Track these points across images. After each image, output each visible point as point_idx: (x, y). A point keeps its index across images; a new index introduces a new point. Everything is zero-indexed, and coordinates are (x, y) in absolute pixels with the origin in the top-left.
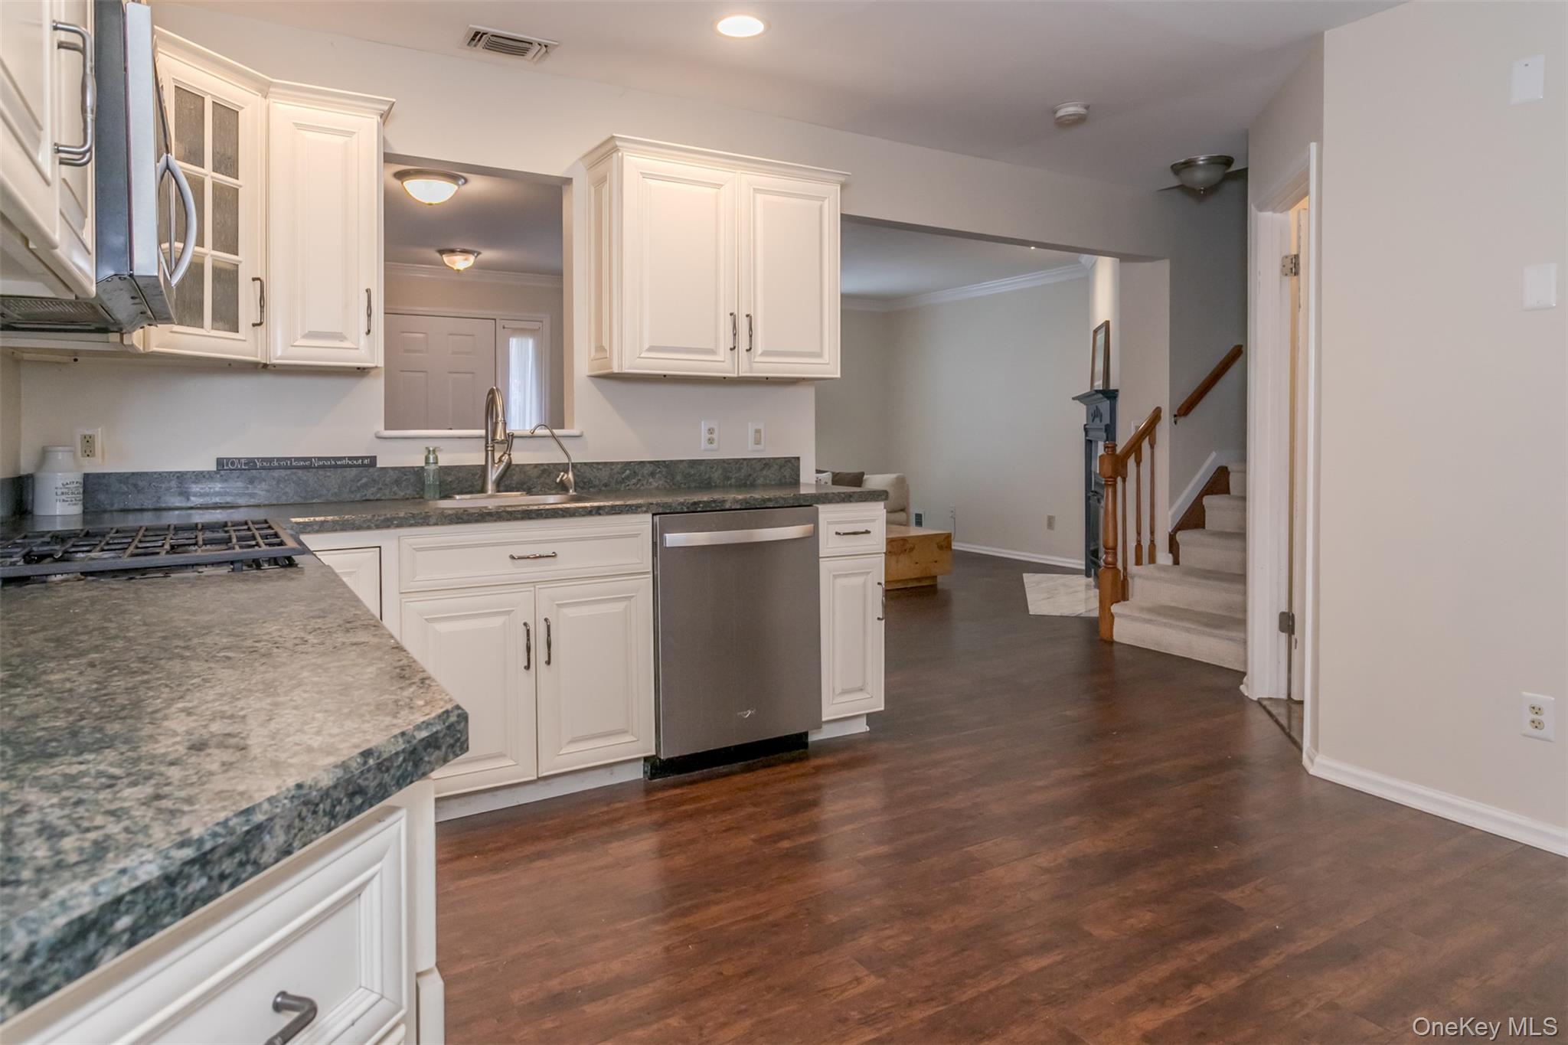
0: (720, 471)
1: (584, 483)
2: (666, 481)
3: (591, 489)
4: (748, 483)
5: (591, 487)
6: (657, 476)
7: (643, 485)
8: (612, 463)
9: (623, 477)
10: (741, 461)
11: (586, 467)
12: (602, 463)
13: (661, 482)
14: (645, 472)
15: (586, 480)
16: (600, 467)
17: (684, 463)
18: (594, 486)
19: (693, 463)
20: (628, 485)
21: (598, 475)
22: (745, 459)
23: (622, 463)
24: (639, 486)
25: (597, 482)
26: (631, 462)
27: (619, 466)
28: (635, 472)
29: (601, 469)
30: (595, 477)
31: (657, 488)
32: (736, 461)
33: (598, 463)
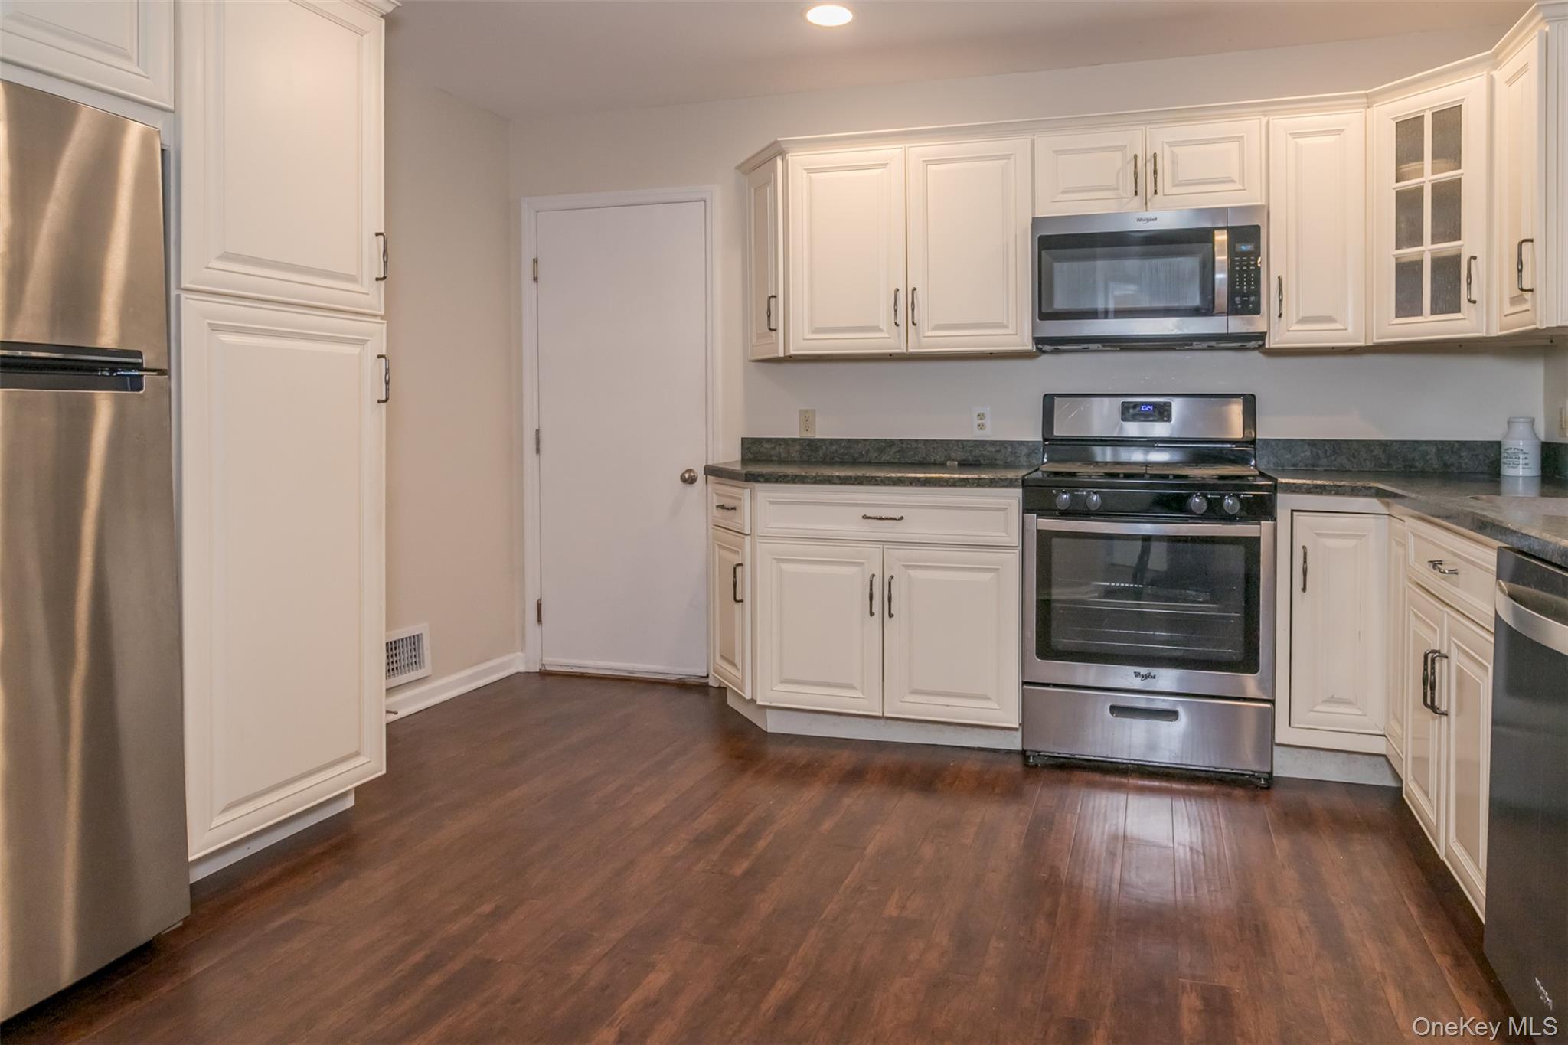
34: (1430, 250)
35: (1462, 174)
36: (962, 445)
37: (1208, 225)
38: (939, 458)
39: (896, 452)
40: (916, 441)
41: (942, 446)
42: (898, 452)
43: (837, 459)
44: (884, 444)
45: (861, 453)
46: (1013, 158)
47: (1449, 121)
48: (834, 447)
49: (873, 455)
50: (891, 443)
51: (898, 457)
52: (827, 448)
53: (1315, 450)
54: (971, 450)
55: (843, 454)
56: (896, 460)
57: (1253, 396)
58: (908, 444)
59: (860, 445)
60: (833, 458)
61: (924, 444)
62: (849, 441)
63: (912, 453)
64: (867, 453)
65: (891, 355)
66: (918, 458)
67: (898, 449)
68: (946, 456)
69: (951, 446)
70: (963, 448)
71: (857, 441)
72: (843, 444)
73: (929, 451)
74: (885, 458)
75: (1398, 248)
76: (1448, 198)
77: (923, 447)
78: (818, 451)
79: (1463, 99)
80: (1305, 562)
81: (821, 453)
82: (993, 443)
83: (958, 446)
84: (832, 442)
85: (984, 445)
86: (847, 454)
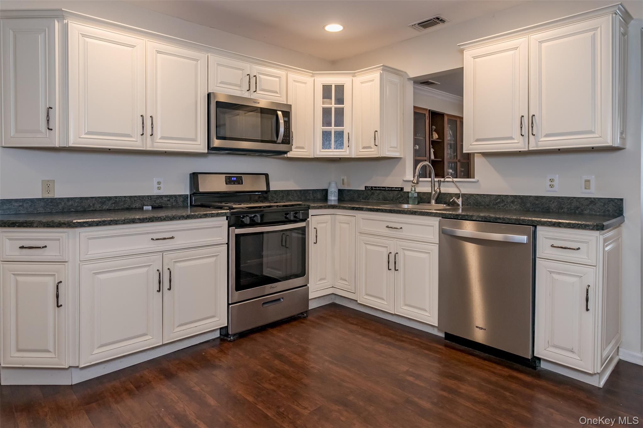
0: (556, 204)
1: (477, 203)
2: (520, 206)
3: (481, 207)
4: (577, 212)
5: (481, 206)
6: (515, 203)
7: (507, 207)
8: (491, 195)
9: (497, 202)
10: (572, 199)
11: (478, 196)
12: (486, 195)
13: (517, 207)
14: (509, 201)
15: (478, 202)
16: (485, 196)
17: (532, 197)
18: (482, 205)
19: (537, 198)
20: (499, 206)
21: (484, 200)
22: (574, 198)
23: (496, 195)
24: (505, 207)
25: (484, 204)
26: (501, 195)
27: (495, 197)
28: (503, 200)
29: (485, 198)
30: (483, 201)
31: (515, 209)
32: (569, 198)
33: (484, 195)
34: (334, 129)
35: (344, 107)
36: (151, 198)
37: (275, 109)
38: (138, 205)
39: (112, 204)
40: (125, 197)
41: (139, 199)
42: (114, 203)
43: (72, 210)
44: (105, 199)
45: (90, 205)
46: (199, 61)
47: (340, 89)
48: (70, 203)
49: (98, 206)
50: (109, 198)
51: (114, 206)
52: (65, 204)
53: (283, 194)
54: (155, 200)
55: (77, 207)
56: (112, 208)
57: (267, 174)
58: (119, 198)
59: (88, 201)
60: (69, 209)
61: (129, 199)
62: (81, 198)
63: (122, 203)
64: (94, 205)
65: (110, 150)
66: (126, 206)
67: (114, 202)
68: (141, 204)
69: (144, 198)
70: (151, 199)
71: (87, 198)
72: (77, 201)
73: (132, 202)
74: (105, 207)
75: (323, 126)
76: (340, 113)
77: (129, 200)
78: (58, 206)
79: (345, 84)
80: (316, 233)
81: (60, 206)
82: (166, 196)
83: (148, 198)
84: (69, 199)
85: (162, 198)
86: (79, 206)
